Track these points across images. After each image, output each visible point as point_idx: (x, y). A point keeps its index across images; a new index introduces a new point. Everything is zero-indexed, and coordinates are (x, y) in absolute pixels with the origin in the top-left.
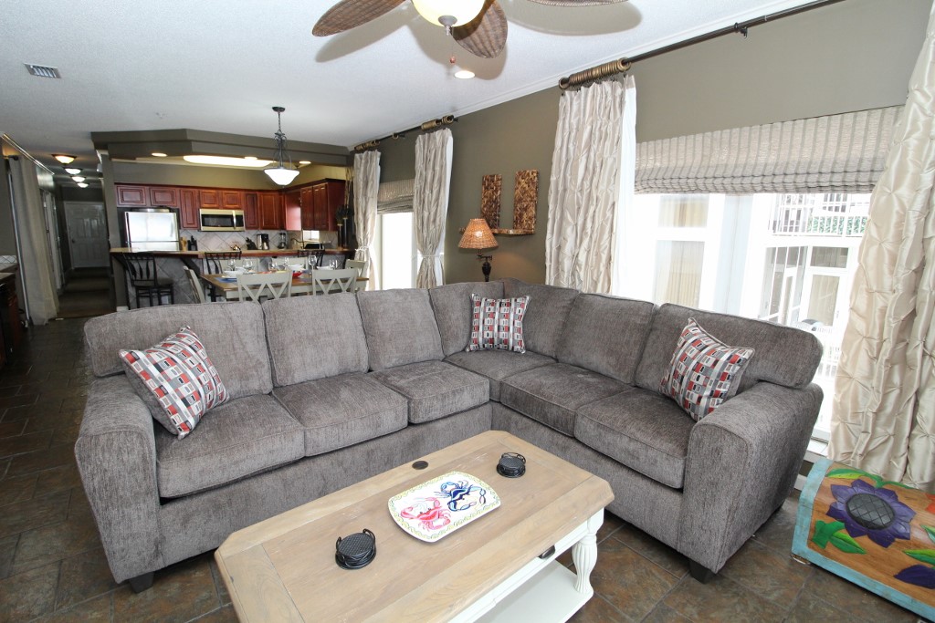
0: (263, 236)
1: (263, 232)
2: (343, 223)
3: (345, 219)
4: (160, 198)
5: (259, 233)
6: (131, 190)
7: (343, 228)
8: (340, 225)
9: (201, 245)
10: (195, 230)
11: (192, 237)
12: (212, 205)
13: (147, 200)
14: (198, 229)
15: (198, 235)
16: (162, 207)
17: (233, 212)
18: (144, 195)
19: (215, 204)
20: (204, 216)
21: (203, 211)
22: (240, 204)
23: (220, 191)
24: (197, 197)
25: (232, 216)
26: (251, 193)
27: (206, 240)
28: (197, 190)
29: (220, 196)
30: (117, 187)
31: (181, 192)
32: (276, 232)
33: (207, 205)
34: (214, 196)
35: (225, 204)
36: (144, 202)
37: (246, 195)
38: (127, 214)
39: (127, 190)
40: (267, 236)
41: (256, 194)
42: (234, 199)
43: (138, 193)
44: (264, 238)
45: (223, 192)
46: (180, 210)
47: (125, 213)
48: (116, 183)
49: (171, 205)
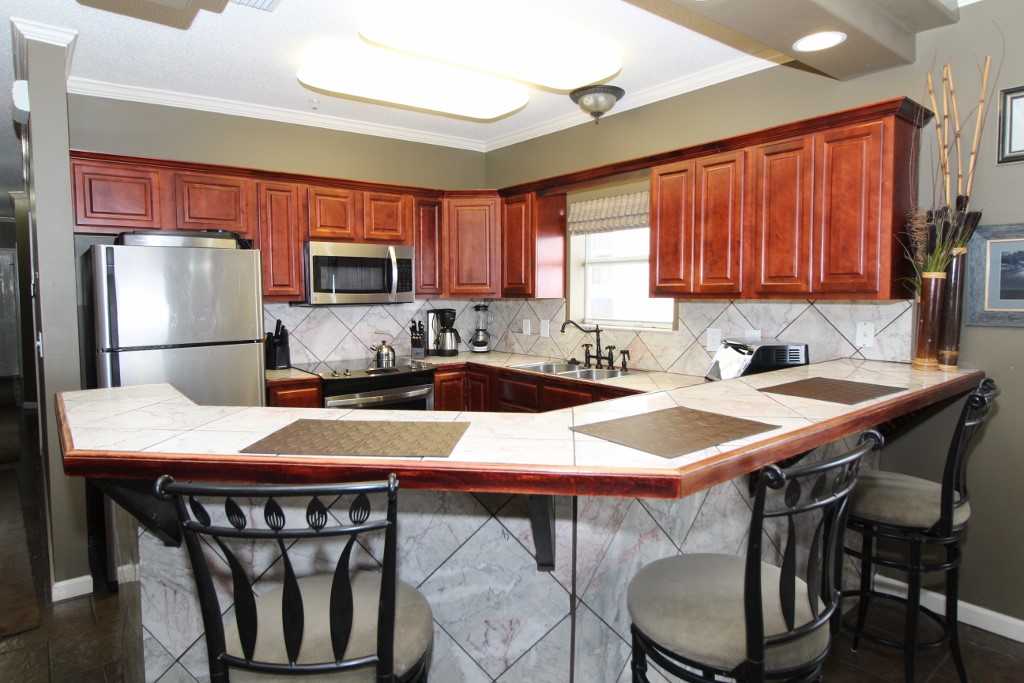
0: (440, 313)
1: (441, 304)
2: (949, 267)
3: (959, 252)
4: (203, 206)
5: (429, 307)
7: (946, 283)
8: (934, 276)
9: (297, 352)
10: (287, 305)
11: (279, 322)
12: (337, 231)
13: (164, 211)
14: (300, 300)
15: (291, 317)
16: (212, 232)
17: (392, 249)
18: (156, 197)
19: (344, 228)
20: (319, 261)
21: (319, 249)
22: (404, 230)
23: (358, 193)
24: (301, 208)
25: (389, 260)
26: (430, 200)
27: (309, 329)
28: (302, 187)
29: (359, 206)
30: (73, 167)
31: (263, 190)
32: (474, 304)
33: (326, 231)
34: (344, 205)
35: (370, 229)
36: (156, 219)
37: (420, 204)
38: (110, 252)
39: (104, 178)
40: (452, 313)
41: (440, 205)
42: (391, 215)
43: (137, 190)
44: (446, 319)
45: (367, 194)
46: (256, 241)
47: (103, 248)
48: (73, 154)
49: (233, 227)
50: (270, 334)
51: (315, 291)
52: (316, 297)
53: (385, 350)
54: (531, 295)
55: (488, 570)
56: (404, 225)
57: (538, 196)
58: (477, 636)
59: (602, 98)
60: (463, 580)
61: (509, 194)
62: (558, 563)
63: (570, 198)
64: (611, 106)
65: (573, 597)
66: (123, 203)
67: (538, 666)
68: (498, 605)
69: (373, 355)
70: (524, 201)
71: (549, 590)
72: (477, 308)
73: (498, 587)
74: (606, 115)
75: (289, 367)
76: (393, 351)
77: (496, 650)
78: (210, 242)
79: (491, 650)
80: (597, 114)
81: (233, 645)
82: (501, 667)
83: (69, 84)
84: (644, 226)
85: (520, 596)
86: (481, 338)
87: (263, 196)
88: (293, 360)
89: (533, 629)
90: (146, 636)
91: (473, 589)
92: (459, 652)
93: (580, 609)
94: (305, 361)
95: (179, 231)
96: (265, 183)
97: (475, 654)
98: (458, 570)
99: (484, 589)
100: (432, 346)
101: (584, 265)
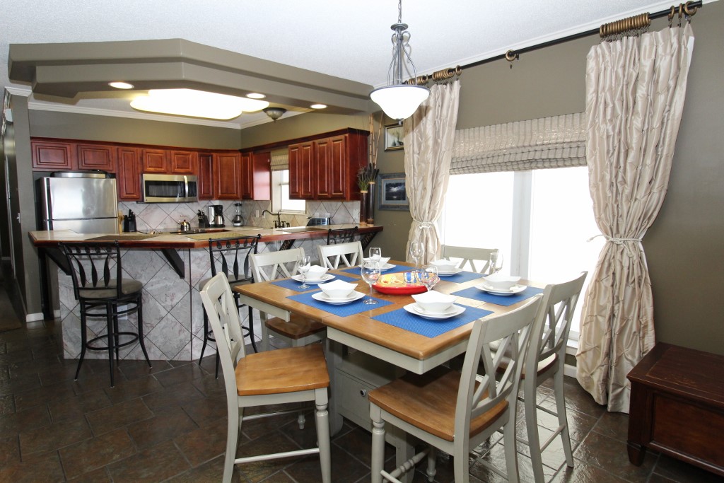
0: (216, 207)
1: (217, 203)
2: (369, 189)
3: (372, 183)
4: (91, 158)
5: (210, 204)
6: (52, 148)
7: (368, 195)
8: (364, 192)
9: (141, 225)
10: (135, 202)
11: (130, 210)
12: (158, 169)
13: (73, 162)
14: (140, 200)
15: (137, 209)
16: (94, 171)
17: (185, 177)
18: (69, 155)
19: (161, 167)
20: (148, 183)
21: (147, 177)
22: (193, 168)
23: (168, 151)
24: (139, 158)
25: (184, 182)
26: (205, 154)
27: (147, 214)
28: (139, 150)
29: (169, 157)
30: (32, 143)
31: (120, 150)
32: (235, 203)
33: (152, 169)
34: (161, 157)
35: (175, 168)
36: (69, 164)
37: (200, 156)
38: (48, 180)
39: (45, 148)
40: (221, 207)
41: (212, 156)
42: (186, 161)
43: (60, 152)
44: (219, 211)
45: (173, 152)
46: (117, 175)
47: (45, 179)
48: (32, 138)
49: (105, 168)
50: (126, 216)
51: (146, 196)
52: (147, 199)
53: (185, 224)
54: (252, 199)
55: (165, 279)
56: (193, 165)
57: (254, 153)
58: (163, 299)
59: (276, 113)
60: (158, 282)
61: (244, 152)
62: (186, 276)
63: (272, 154)
64: (281, 115)
65: (190, 286)
66: (54, 157)
67: (181, 307)
68: (169, 290)
69: (179, 226)
70: (248, 155)
71: (183, 284)
72: (236, 205)
73: (169, 284)
74: (279, 119)
75: (136, 231)
76: (189, 225)
77: (169, 303)
78: (95, 175)
79: (167, 303)
80: (274, 118)
81: (80, 285)
82: (171, 307)
83: (29, 105)
84: (286, 169)
85: (175, 286)
86: (238, 219)
87: (120, 154)
88: (138, 229)
89: (179, 296)
90: (61, 304)
91: (161, 285)
92: (158, 304)
93: (193, 290)
94: (145, 229)
95: (79, 171)
96: (121, 148)
97: (163, 304)
98: (157, 279)
99: (165, 284)
100: (211, 223)
101: (280, 185)
